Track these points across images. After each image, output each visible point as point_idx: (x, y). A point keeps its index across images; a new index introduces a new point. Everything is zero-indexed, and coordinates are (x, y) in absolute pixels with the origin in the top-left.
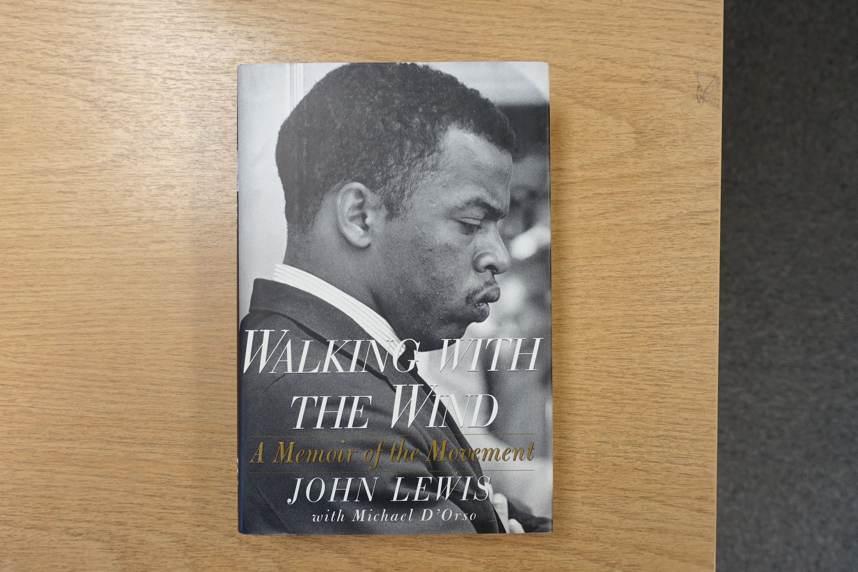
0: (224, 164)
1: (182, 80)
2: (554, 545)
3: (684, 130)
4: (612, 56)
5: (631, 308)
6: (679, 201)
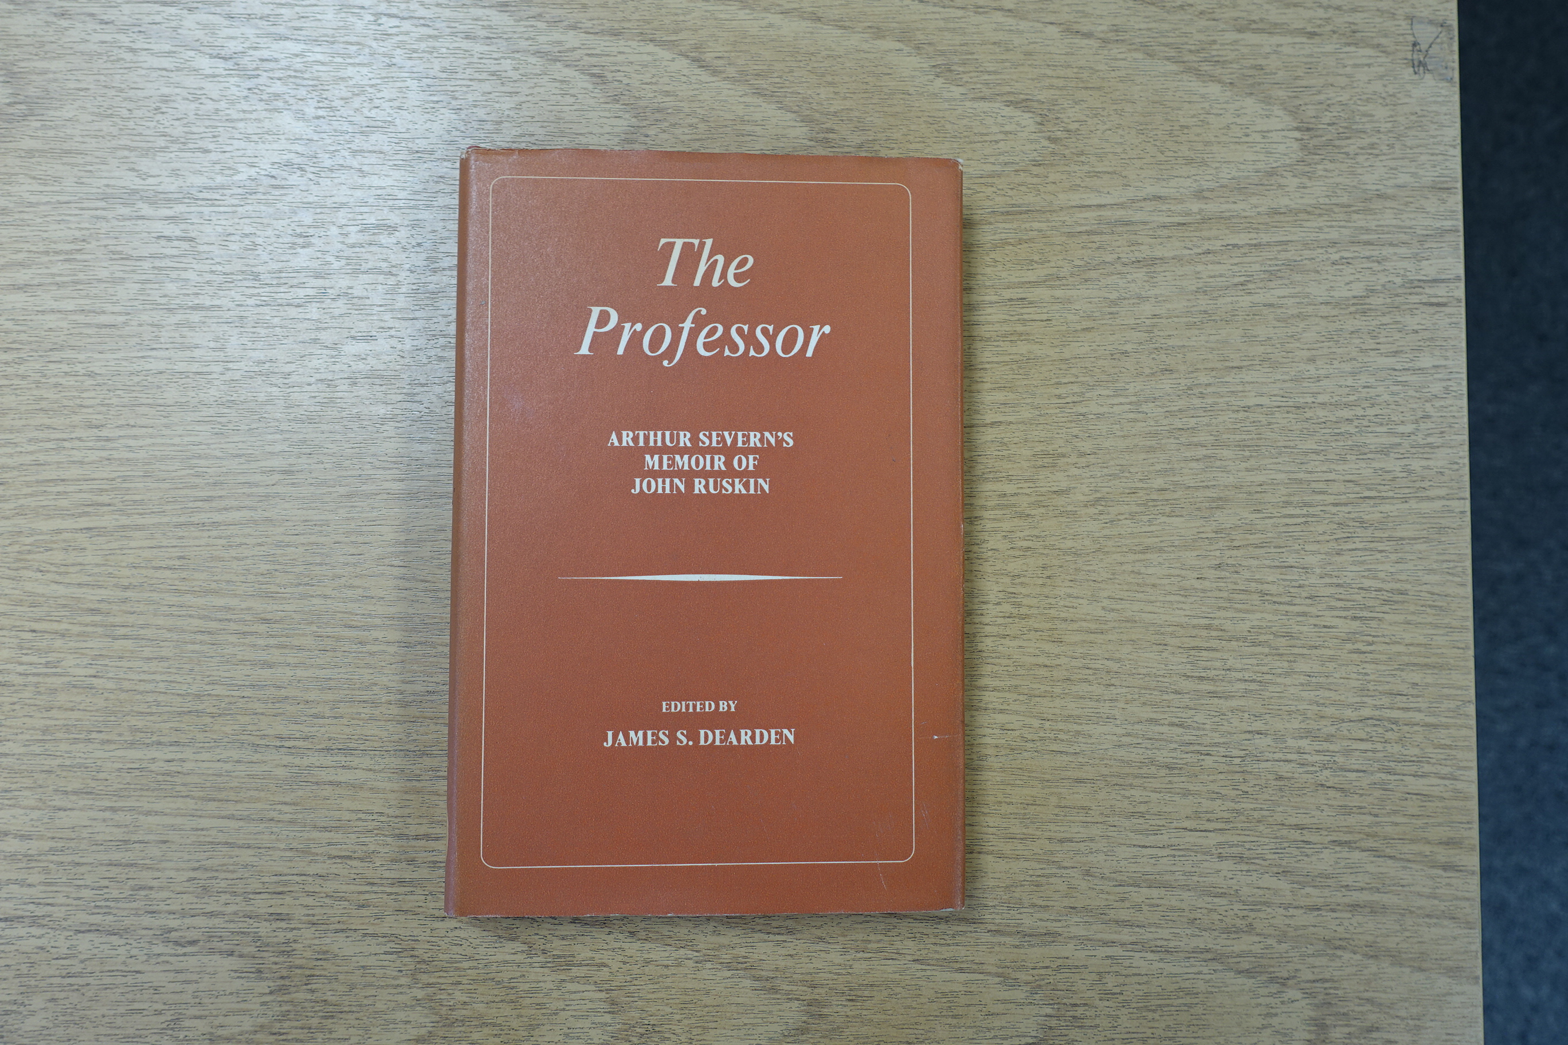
1: (412, 17)
2: (1165, 943)
3: (1389, 125)
5: (1301, 466)
6: (1385, 259)
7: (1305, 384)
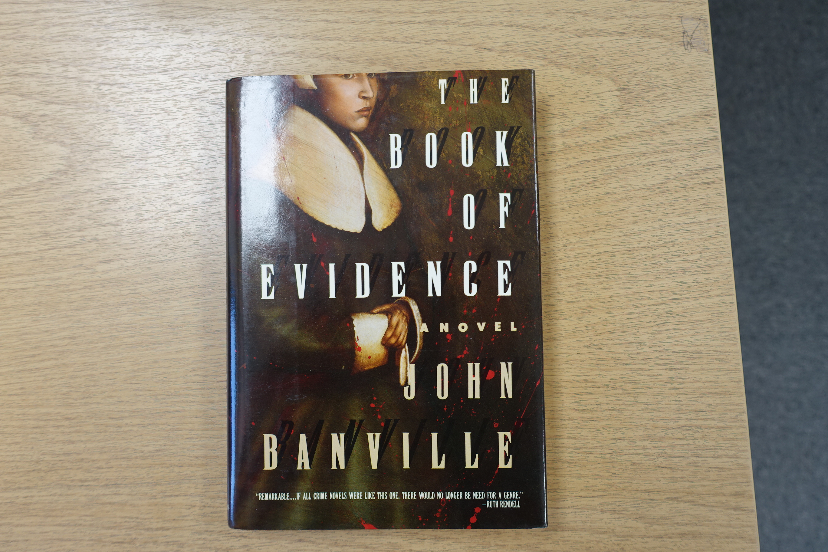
0: (170, 169)
3: (672, 81)
4: (583, 9)
5: (634, 284)
6: (675, 160)
7: (633, 237)
